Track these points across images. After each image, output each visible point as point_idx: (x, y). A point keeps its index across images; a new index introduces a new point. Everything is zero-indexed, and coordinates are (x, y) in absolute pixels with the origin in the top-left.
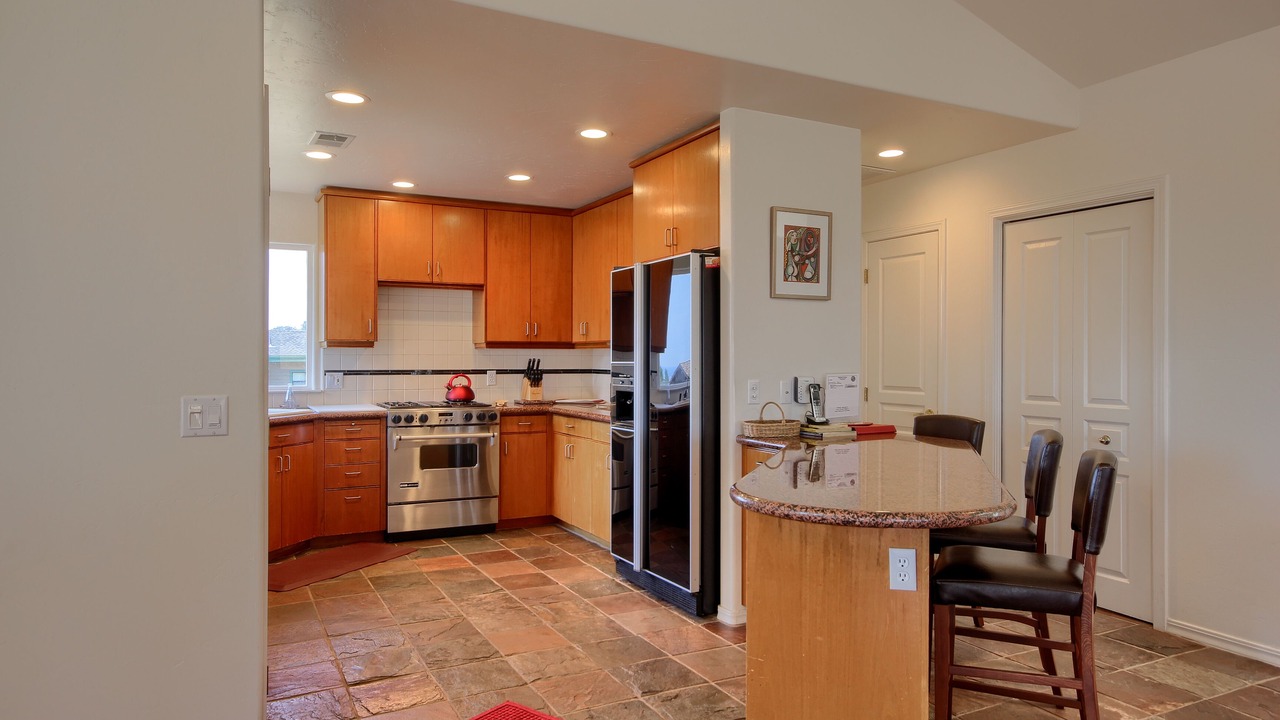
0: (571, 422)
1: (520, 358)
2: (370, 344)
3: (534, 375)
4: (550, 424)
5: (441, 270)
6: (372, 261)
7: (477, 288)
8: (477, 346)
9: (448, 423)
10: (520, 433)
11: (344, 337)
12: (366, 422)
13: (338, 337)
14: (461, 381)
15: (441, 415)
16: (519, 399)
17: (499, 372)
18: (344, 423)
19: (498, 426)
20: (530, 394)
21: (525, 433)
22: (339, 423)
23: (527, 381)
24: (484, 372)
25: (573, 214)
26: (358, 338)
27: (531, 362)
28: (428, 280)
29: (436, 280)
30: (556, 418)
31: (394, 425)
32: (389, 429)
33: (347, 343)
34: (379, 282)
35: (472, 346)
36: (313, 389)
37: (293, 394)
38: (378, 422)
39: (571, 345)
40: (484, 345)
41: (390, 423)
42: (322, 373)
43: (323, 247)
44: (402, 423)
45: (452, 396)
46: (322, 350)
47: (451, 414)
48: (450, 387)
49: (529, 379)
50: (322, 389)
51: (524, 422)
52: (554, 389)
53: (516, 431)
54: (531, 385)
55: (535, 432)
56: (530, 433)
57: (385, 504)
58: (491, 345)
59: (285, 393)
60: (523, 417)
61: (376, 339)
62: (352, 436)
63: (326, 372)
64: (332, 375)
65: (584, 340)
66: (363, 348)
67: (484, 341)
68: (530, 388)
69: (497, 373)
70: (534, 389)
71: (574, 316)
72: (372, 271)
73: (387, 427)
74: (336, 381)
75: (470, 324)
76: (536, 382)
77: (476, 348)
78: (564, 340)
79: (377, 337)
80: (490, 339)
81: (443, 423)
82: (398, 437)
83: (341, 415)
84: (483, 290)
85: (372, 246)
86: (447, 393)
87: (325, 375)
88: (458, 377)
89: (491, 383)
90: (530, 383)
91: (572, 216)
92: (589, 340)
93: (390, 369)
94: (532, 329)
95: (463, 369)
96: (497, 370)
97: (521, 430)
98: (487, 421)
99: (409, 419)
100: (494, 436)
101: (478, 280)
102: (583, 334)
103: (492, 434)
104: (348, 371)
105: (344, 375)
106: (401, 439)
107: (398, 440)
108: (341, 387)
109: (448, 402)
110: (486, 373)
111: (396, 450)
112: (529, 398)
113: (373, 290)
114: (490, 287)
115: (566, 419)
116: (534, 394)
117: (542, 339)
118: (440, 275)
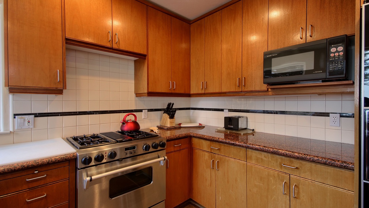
0: (215, 146)
1: (162, 102)
2: (59, 92)
3: (170, 111)
5: (119, 39)
6: (59, 20)
7: (140, 57)
9: (132, 155)
10: (175, 151)
12: (53, 167)
14: (131, 118)
15: (127, 149)
16: (159, 125)
19: (165, 151)
20: (168, 123)
21: (177, 151)
23: (166, 116)
24: (141, 111)
26: (45, 85)
27: (169, 105)
28: (109, 45)
29: (115, 46)
30: (195, 141)
31: (84, 166)
32: (79, 171)
34: (66, 39)
35: (134, 95)
36: (2, 130)
39: (189, 95)
40: (146, 94)
41: (79, 165)
42: (11, 116)
44: (93, 163)
46: (10, 96)
47: (134, 147)
48: (124, 122)
49: (168, 114)
50: (11, 129)
51: (177, 145)
53: (173, 150)
55: (182, 149)
56: (180, 150)
58: (150, 94)
60: (176, 141)
61: (65, 87)
62: (35, 184)
63: (15, 115)
64: (22, 118)
65: (203, 92)
66: (53, 95)
67: (146, 91)
68: (169, 119)
69: (148, 111)
70: (171, 120)
71: (191, 79)
72: (59, 28)
73: (76, 168)
74: (26, 122)
75: (133, 82)
76: (172, 117)
77: (137, 96)
78: (187, 92)
79: (66, 86)
80: (150, 91)
81: (128, 155)
82: (89, 178)
83: (18, 167)
84: (145, 59)
85: (58, 7)
86: (122, 126)
87: (15, 118)
88: (128, 115)
89: (145, 117)
90: (168, 117)
91: (190, 24)
92: (207, 92)
93: (78, 111)
94: (173, 86)
95: (129, 109)
96: (148, 110)
97: (176, 150)
98: (159, 148)
99: (99, 158)
100: (165, 160)
101: (143, 51)
102: (202, 89)
103: (163, 158)
104: (39, 114)
105: (35, 116)
106: (91, 180)
107: (88, 181)
108: (32, 127)
109: (124, 134)
110: (142, 112)
111: (86, 189)
112: (168, 125)
113: (60, 44)
114: (150, 57)
115: (208, 142)
116: (171, 123)
117: (177, 92)
118: (118, 43)
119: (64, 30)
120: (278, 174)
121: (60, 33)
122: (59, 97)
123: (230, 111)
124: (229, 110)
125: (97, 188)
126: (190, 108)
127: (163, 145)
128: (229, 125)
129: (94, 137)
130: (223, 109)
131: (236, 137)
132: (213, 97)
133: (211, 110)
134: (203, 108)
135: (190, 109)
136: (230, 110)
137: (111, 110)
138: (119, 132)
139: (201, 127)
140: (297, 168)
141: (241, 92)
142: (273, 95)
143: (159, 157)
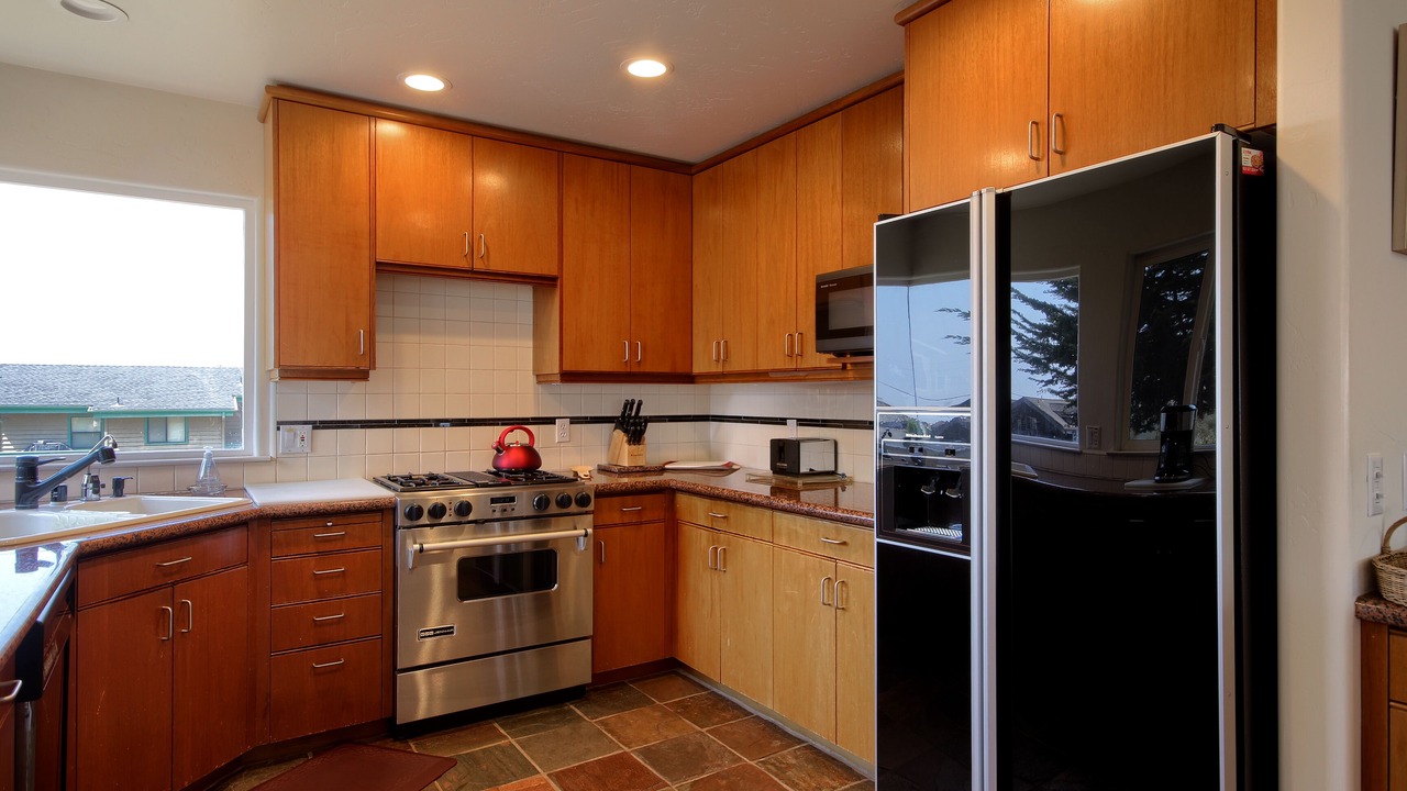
0: (720, 510)
1: (610, 398)
2: (362, 375)
3: (633, 425)
4: (671, 508)
5: (487, 248)
6: (365, 226)
7: (544, 284)
8: (541, 378)
9: (506, 515)
10: (624, 525)
11: (312, 361)
12: (354, 518)
13: (300, 361)
14: (517, 437)
15: (493, 501)
16: (604, 462)
17: (575, 421)
18: (312, 523)
19: (590, 517)
20: (626, 456)
21: (632, 524)
22: (302, 524)
23: (620, 436)
24: (551, 421)
25: (693, 171)
26: (338, 362)
27: (629, 405)
28: (464, 264)
29: (479, 265)
30: (682, 499)
31: (408, 523)
32: (399, 532)
33: (318, 372)
34: (378, 263)
35: (531, 379)
36: (255, 454)
37: (216, 464)
38: (378, 517)
39: (688, 378)
40: (558, 377)
41: (401, 520)
42: (272, 426)
43: (271, 202)
44: (425, 520)
45: (505, 463)
46: (272, 385)
47: (512, 499)
48: (501, 447)
49: (626, 431)
50: (272, 453)
51: (631, 507)
52: (673, 448)
53: (617, 520)
54: (629, 442)
55: (647, 523)
56: (641, 523)
57: (392, 670)
58: (569, 377)
59: (200, 463)
60: (629, 498)
61: (373, 365)
62: (327, 547)
63: (279, 424)
64: (291, 430)
65: (720, 370)
66: (348, 383)
67: (557, 371)
68: (626, 446)
69: (571, 423)
70: (633, 447)
71: (695, 332)
72: (365, 243)
73: (395, 528)
74: (299, 440)
75: (530, 343)
76: (636, 437)
77: (539, 382)
78: (680, 369)
79: (374, 362)
80: (567, 368)
81: (497, 515)
82: (417, 546)
83: (304, 510)
84: (555, 286)
85: (365, 200)
86: (496, 458)
87: (278, 429)
88: (512, 431)
89: (564, 439)
90: (625, 438)
91: (692, 175)
92: (728, 369)
93: (396, 417)
94: (633, 352)
95: (518, 416)
96: (571, 418)
97: (626, 520)
98: (574, 508)
99: (437, 511)
100: (586, 535)
101: (549, 269)
102: (718, 361)
103: (583, 532)
104: (321, 422)
105: (314, 428)
106: (421, 550)
107: (415, 551)
108: (309, 451)
109: (501, 476)
110: (555, 423)
111: (413, 568)
112: (625, 463)
113: (366, 276)
114: (568, 281)
115: (706, 502)
116: (631, 455)
117: (648, 368)
118: (485, 257)
119: (373, 246)
120: (820, 562)
121: (366, 253)
122: (359, 385)
123: (800, 425)
124: (798, 420)
125: (437, 570)
126: (708, 416)
127: (583, 501)
128: (779, 461)
129: (432, 477)
130: (785, 419)
131: (794, 494)
132: (755, 384)
133: (757, 423)
134: (740, 417)
135: (708, 420)
136: (802, 422)
137: (471, 417)
138: (490, 473)
139: (729, 469)
140: (844, 543)
141: (796, 370)
142: (855, 379)
143: (576, 529)
